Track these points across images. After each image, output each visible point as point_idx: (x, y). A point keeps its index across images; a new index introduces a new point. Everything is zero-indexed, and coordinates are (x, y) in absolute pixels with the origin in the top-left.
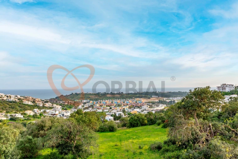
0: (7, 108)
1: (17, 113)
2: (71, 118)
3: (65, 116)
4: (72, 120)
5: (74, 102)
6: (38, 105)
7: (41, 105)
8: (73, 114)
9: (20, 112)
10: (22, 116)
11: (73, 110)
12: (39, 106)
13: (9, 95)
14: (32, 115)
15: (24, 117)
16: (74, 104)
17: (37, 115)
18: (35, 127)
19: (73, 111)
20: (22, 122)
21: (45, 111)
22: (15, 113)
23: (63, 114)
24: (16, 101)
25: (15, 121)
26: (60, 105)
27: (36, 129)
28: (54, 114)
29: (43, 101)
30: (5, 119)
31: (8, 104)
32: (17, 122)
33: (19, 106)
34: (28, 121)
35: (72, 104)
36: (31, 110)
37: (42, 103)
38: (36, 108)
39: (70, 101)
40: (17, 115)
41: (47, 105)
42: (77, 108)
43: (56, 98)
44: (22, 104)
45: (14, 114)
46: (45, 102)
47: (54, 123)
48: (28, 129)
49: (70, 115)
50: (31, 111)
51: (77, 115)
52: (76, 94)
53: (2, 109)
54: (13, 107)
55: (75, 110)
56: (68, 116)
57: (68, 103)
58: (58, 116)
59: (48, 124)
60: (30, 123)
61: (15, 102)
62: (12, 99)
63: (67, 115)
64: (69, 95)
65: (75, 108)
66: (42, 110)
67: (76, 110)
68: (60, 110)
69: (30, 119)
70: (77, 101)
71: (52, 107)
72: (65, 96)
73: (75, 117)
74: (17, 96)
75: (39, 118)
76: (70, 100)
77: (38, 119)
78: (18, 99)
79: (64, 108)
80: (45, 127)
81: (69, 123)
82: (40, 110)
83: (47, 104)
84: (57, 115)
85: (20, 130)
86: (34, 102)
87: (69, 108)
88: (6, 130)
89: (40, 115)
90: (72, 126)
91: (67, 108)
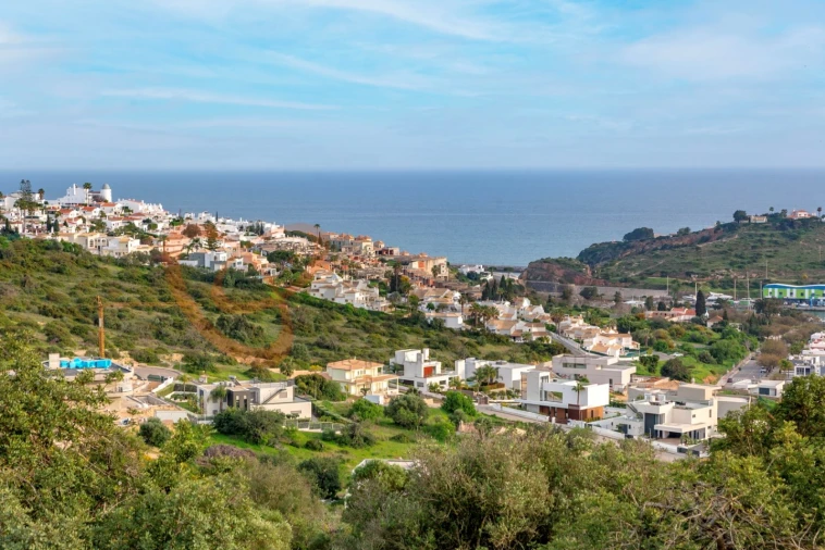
0: (190, 332)
1: (269, 379)
2: (731, 459)
3: (674, 436)
4: (746, 481)
5: (760, 306)
6: (431, 315)
7: (457, 321)
8: (747, 419)
9: (286, 371)
10: (304, 409)
11: (745, 383)
12: (438, 325)
13: (204, 217)
14: (382, 401)
15: (317, 412)
16: (755, 328)
17: (420, 409)
18: (410, 510)
19: (742, 393)
20: (307, 455)
21: (487, 371)
22: (253, 373)
23: (651, 419)
24: (253, 271)
25: (256, 441)
26: (622, 330)
27: (423, 531)
28: (564, 404)
29: (472, 277)
30: (182, 415)
31: (197, 296)
32: (265, 451)
33: (279, 320)
34: (353, 453)
35: (733, 325)
36: (371, 357)
37: (466, 297)
38: (412, 338)
39: (714, 295)
40: (265, 391)
41: (507, 316)
42: (786, 366)
43: (591, 255)
44: (307, 301)
45: (245, 385)
46: (490, 292)
47: (569, 493)
48: (360, 517)
49: (722, 427)
50: (373, 370)
51: (789, 429)
52: (781, 223)
53: (159, 335)
54: (238, 324)
55: (766, 383)
56: (695, 435)
57: (700, 307)
58: (606, 432)
59: (522, 492)
60: (367, 473)
61: (246, 281)
62: (225, 255)
63: (685, 429)
64: (705, 237)
65: (767, 368)
66: (461, 365)
67: (780, 386)
68: (626, 375)
69: (368, 441)
70: (791, 292)
71: (551, 339)
72: (666, 243)
73: (775, 453)
74: (260, 231)
75: (437, 432)
76: (713, 286)
77: (434, 443)
78: (271, 258)
79: (663, 358)
80: (495, 518)
81: (711, 505)
82: (448, 366)
83: (503, 307)
84: (593, 415)
85: (298, 519)
86: (395, 285)
87: (703, 359)
88: (203, 506)
89: (451, 405)
90: (746, 532)
91: (688, 361)
